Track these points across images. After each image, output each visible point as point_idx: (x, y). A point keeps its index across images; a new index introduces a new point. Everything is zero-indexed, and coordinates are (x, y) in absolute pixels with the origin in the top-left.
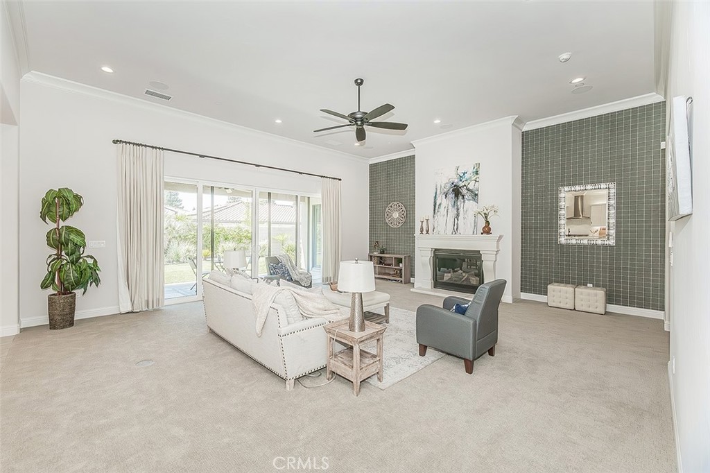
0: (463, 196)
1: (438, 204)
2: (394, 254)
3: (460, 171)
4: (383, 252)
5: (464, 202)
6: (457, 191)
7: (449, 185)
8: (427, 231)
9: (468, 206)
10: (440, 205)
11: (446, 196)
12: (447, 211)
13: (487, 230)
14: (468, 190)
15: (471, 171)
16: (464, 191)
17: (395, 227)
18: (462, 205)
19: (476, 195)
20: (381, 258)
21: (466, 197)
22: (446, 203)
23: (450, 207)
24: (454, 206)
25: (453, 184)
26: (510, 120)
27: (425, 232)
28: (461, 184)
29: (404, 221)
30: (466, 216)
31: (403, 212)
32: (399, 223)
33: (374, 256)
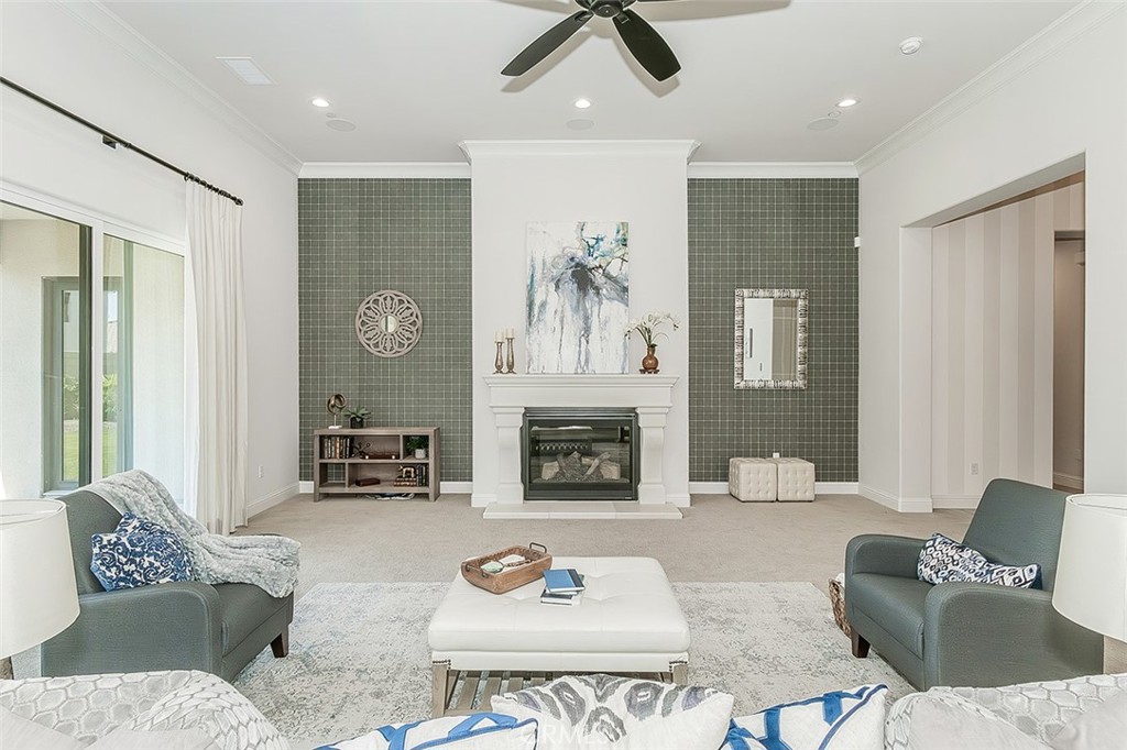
0: (597, 289)
1: (537, 302)
2: (401, 425)
3: (589, 234)
4: (356, 422)
5: (600, 303)
6: (582, 277)
7: (562, 263)
8: (511, 367)
9: (610, 314)
10: (543, 305)
11: (557, 287)
12: (562, 321)
13: (650, 366)
14: (608, 276)
15: (611, 237)
16: (599, 278)
17: (388, 354)
18: (596, 309)
19: (625, 289)
20: (352, 438)
21: (604, 291)
22: (557, 301)
23: (569, 313)
24: (576, 310)
25: (572, 259)
26: (685, 148)
27: (505, 369)
28: (591, 263)
29: (415, 338)
30: (605, 334)
31: (414, 318)
32: (401, 345)
33: (330, 437)
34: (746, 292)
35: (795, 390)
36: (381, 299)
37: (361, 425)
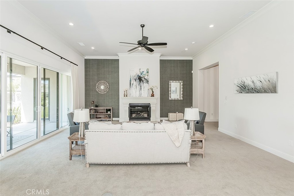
0: (143, 81)
1: (132, 84)
2: (105, 107)
3: (141, 71)
4: (97, 106)
5: (143, 84)
6: (140, 79)
7: (136, 76)
8: (127, 96)
9: (145, 85)
10: (133, 84)
11: (135, 81)
12: (136, 87)
13: (153, 95)
14: (145, 79)
15: (145, 71)
16: (143, 79)
17: (102, 93)
18: (143, 85)
19: (148, 81)
20: (96, 109)
21: (144, 82)
22: (135, 83)
23: (137, 85)
24: (139, 85)
25: (138, 75)
26: (159, 55)
27: (126, 96)
28: (142, 76)
29: (108, 90)
30: (144, 89)
31: (107, 86)
32: (105, 91)
33: (91, 109)
34: (171, 81)
35: (181, 100)
36: (101, 82)
37: (97, 107)
